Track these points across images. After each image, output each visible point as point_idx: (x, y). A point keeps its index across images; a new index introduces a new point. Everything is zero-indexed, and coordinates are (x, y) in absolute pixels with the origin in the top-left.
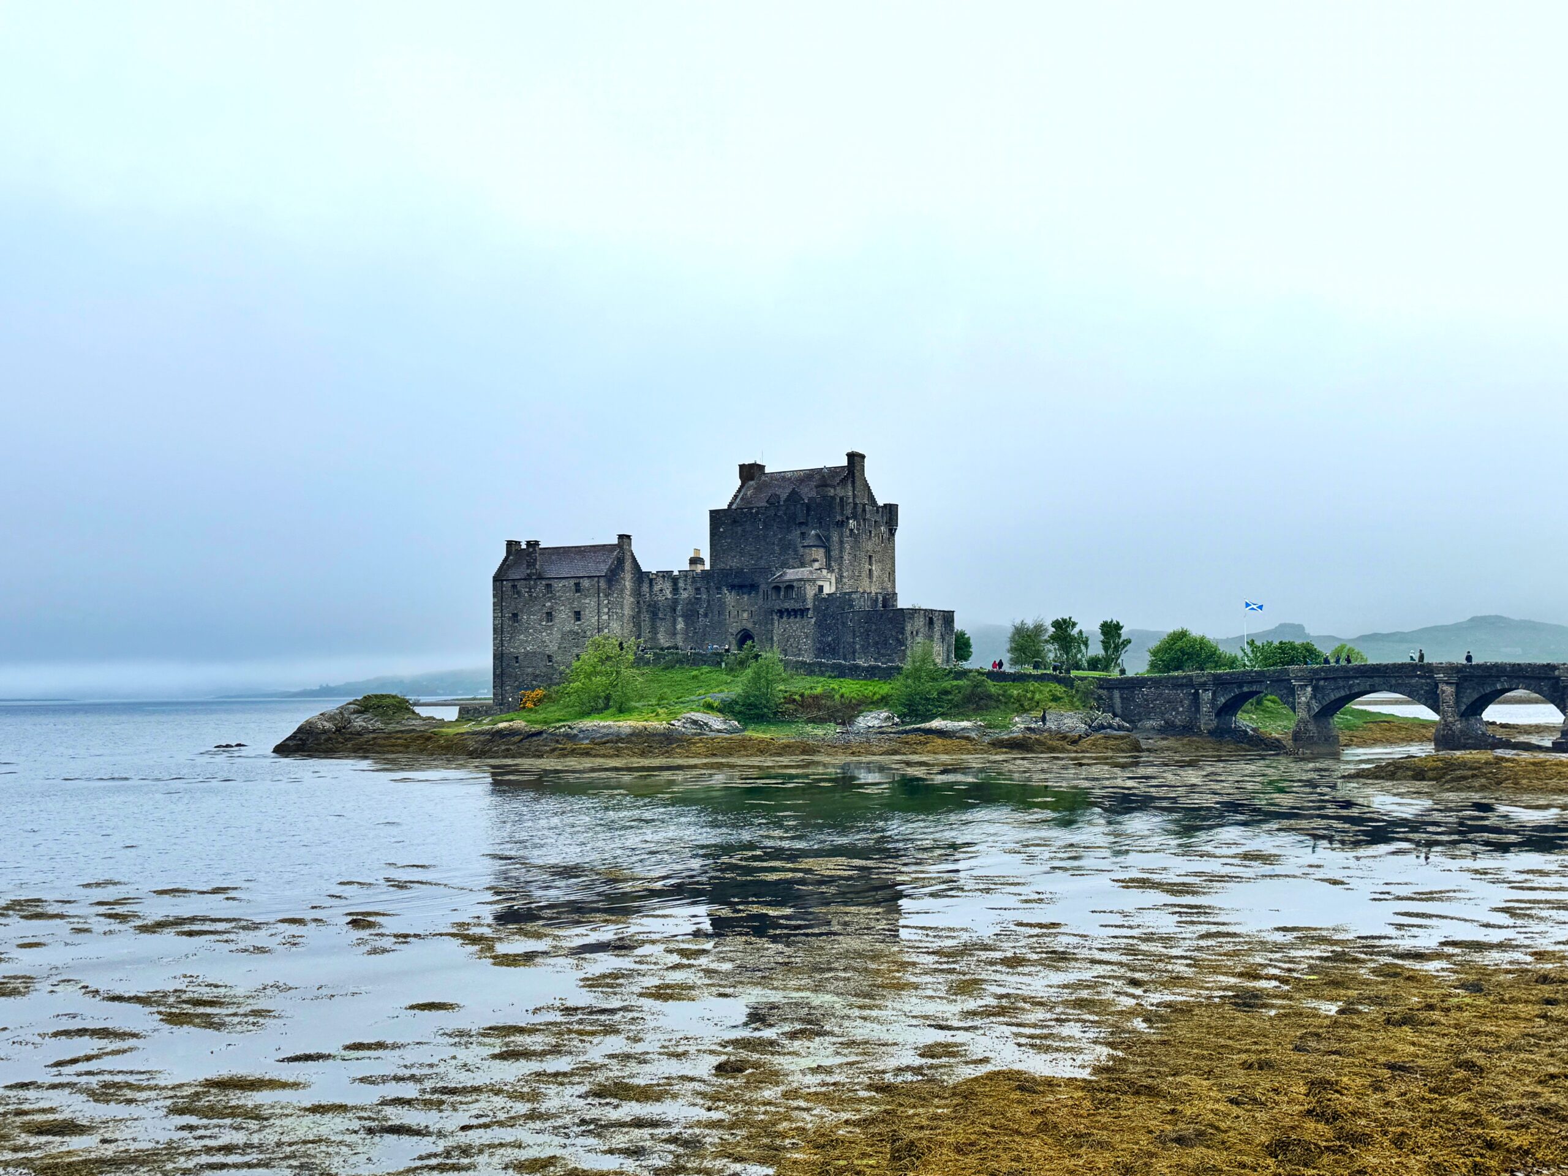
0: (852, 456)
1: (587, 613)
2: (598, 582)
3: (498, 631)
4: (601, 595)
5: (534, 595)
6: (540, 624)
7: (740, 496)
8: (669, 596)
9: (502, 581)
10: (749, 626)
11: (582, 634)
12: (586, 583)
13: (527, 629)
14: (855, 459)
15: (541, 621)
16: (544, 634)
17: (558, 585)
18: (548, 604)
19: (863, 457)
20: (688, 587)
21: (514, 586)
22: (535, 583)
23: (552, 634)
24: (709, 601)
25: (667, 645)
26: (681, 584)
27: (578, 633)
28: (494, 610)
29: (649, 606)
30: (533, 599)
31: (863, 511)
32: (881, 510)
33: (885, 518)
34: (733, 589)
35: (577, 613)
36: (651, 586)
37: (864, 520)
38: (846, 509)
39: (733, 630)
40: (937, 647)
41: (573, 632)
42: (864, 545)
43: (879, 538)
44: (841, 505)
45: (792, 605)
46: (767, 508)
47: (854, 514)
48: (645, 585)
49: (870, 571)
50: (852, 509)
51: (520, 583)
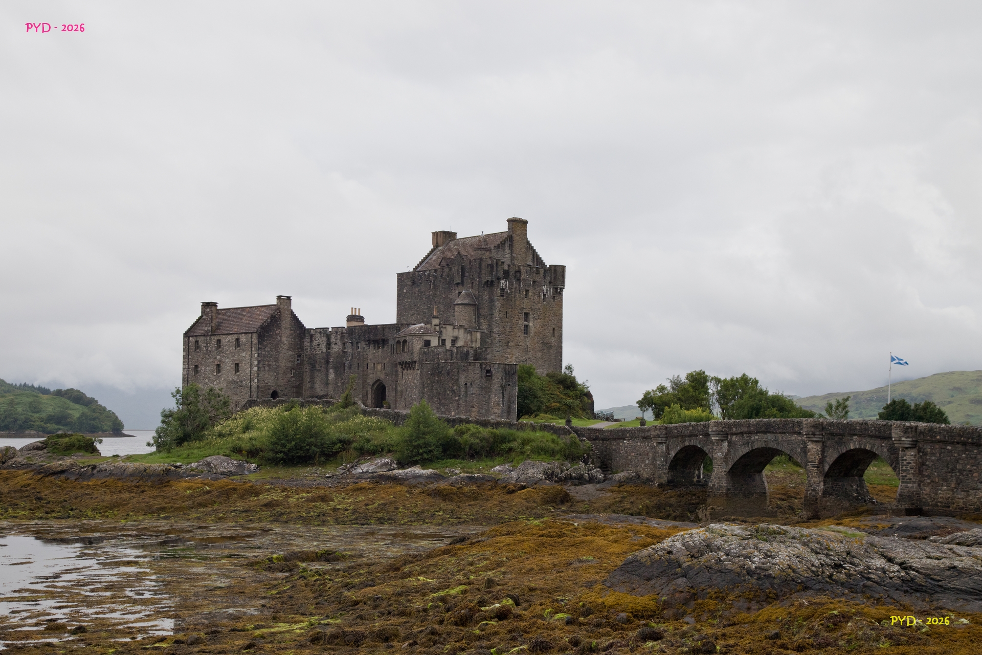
0: (512, 222)
1: (243, 365)
2: (251, 338)
3: (186, 380)
4: (253, 349)
5: (209, 349)
6: (213, 375)
7: (426, 261)
8: (324, 350)
9: (189, 337)
10: (382, 377)
11: (239, 383)
12: (243, 339)
13: (204, 379)
14: (518, 225)
15: (213, 372)
16: (215, 383)
17: (225, 340)
18: (218, 357)
19: (525, 223)
20: (338, 342)
21: (197, 342)
22: (210, 340)
23: (220, 383)
24: (352, 354)
25: (321, 393)
26: (333, 339)
27: (237, 383)
28: (184, 362)
29: (309, 358)
30: (208, 353)
31: (516, 272)
32: (542, 271)
33: (548, 279)
34: (369, 344)
35: (237, 365)
36: (311, 341)
37: (519, 280)
38: (497, 270)
39: (370, 381)
40: (495, 398)
41: (234, 382)
42: (517, 303)
43: (539, 296)
44: (491, 266)
45: (406, 358)
46: (436, 271)
47: (506, 274)
48: (307, 340)
49: (526, 327)
50: (504, 270)
51: (201, 339)
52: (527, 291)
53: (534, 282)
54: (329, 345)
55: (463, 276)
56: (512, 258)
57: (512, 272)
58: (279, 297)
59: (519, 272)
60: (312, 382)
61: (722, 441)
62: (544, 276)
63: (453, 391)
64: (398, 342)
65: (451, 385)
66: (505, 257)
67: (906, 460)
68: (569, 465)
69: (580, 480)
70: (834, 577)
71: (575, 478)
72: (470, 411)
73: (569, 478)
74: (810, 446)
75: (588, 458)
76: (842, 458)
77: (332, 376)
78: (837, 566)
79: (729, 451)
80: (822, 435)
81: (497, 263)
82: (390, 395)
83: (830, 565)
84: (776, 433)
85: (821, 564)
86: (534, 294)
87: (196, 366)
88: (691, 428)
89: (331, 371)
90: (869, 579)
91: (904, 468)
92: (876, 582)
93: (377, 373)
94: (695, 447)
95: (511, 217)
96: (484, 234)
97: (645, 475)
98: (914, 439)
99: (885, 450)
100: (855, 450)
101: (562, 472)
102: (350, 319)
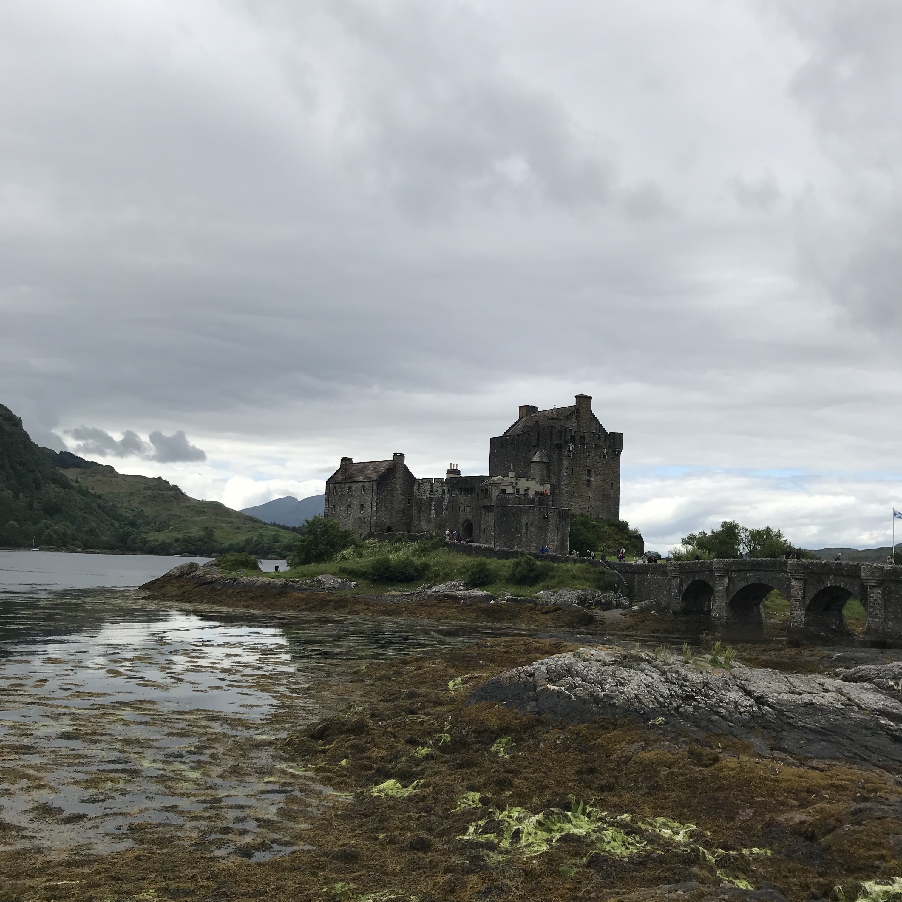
0: (579, 397)
1: (366, 505)
2: (373, 485)
4: (374, 494)
5: (343, 493)
6: (345, 513)
7: (512, 429)
8: (428, 495)
9: (330, 483)
10: (470, 517)
11: (363, 520)
12: (367, 485)
13: (339, 515)
14: (584, 400)
15: (345, 510)
16: (346, 519)
17: (355, 486)
18: (349, 499)
19: (590, 398)
20: (439, 489)
21: (335, 488)
22: (344, 486)
23: (350, 519)
24: (449, 500)
25: (425, 529)
26: (435, 487)
27: (361, 519)
29: (417, 502)
30: (343, 496)
31: (581, 437)
32: (603, 437)
33: (608, 443)
34: (461, 491)
35: (362, 505)
36: (419, 488)
37: (583, 444)
38: (565, 436)
39: (461, 520)
40: (550, 536)
41: (359, 519)
42: (582, 462)
43: (600, 457)
44: (561, 432)
45: (487, 503)
46: (518, 436)
47: (573, 439)
48: (416, 487)
49: (589, 481)
50: (571, 436)
51: (337, 485)
52: (590, 452)
53: (596, 445)
54: (432, 491)
55: (538, 440)
56: (579, 426)
57: (577, 438)
58: (395, 454)
59: (584, 437)
60: (419, 520)
61: (724, 576)
62: (605, 441)
63: (516, 529)
64: (482, 490)
65: (515, 524)
66: (573, 425)
67: (873, 597)
68: (600, 593)
69: (608, 606)
70: (681, 710)
71: (604, 604)
72: (530, 546)
73: (598, 604)
74: (794, 583)
75: (618, 588)
76: (822, 593)
77: (433, 516)
78: (688, 698)
79: (729, 584)
80: (804, 573)
81: (565, 430)
82: (475, 531)
83: (681, 696)
84: (767, 571)
85: (671, 694)
86: (596, 455)
87: (334, 506)
88: (699, 565)
89: (433, 512)
90: (717, 713)
91: (871, 604)
92: (723, 717)
93: (466, 514)
94: (702, 581)
95: (578, 394)
96: (557, 407)
97: (664, 604)
98: (880, 579)
99: (856, 588)
100: (831, 587)
101: (593, 598)
102: (448, 472)
